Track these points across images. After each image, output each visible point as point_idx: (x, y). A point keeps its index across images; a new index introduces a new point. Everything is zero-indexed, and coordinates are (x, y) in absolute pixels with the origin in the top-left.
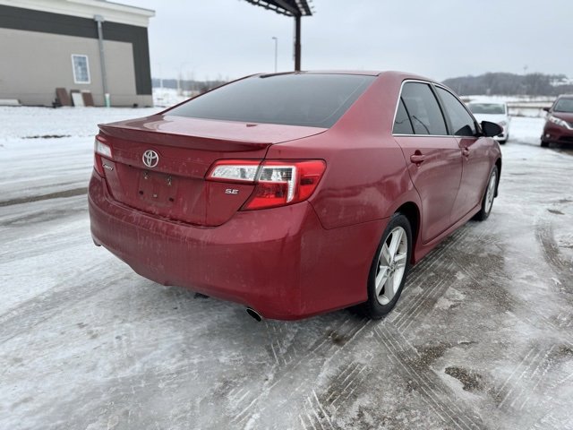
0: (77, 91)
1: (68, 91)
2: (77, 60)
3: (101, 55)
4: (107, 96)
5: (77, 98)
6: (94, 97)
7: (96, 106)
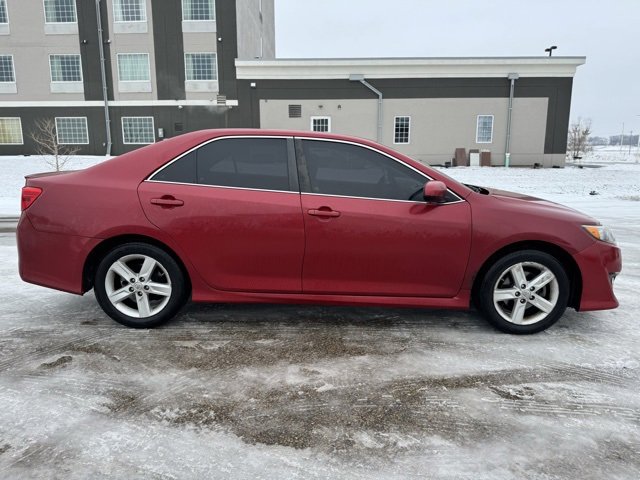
0: (476, 151)
1: (467, 151)
2: (482, 120)
3: (510, 112)
4: (508, 155)
5: (475, 158)
6: (493, 157)
7: (494, 166)
